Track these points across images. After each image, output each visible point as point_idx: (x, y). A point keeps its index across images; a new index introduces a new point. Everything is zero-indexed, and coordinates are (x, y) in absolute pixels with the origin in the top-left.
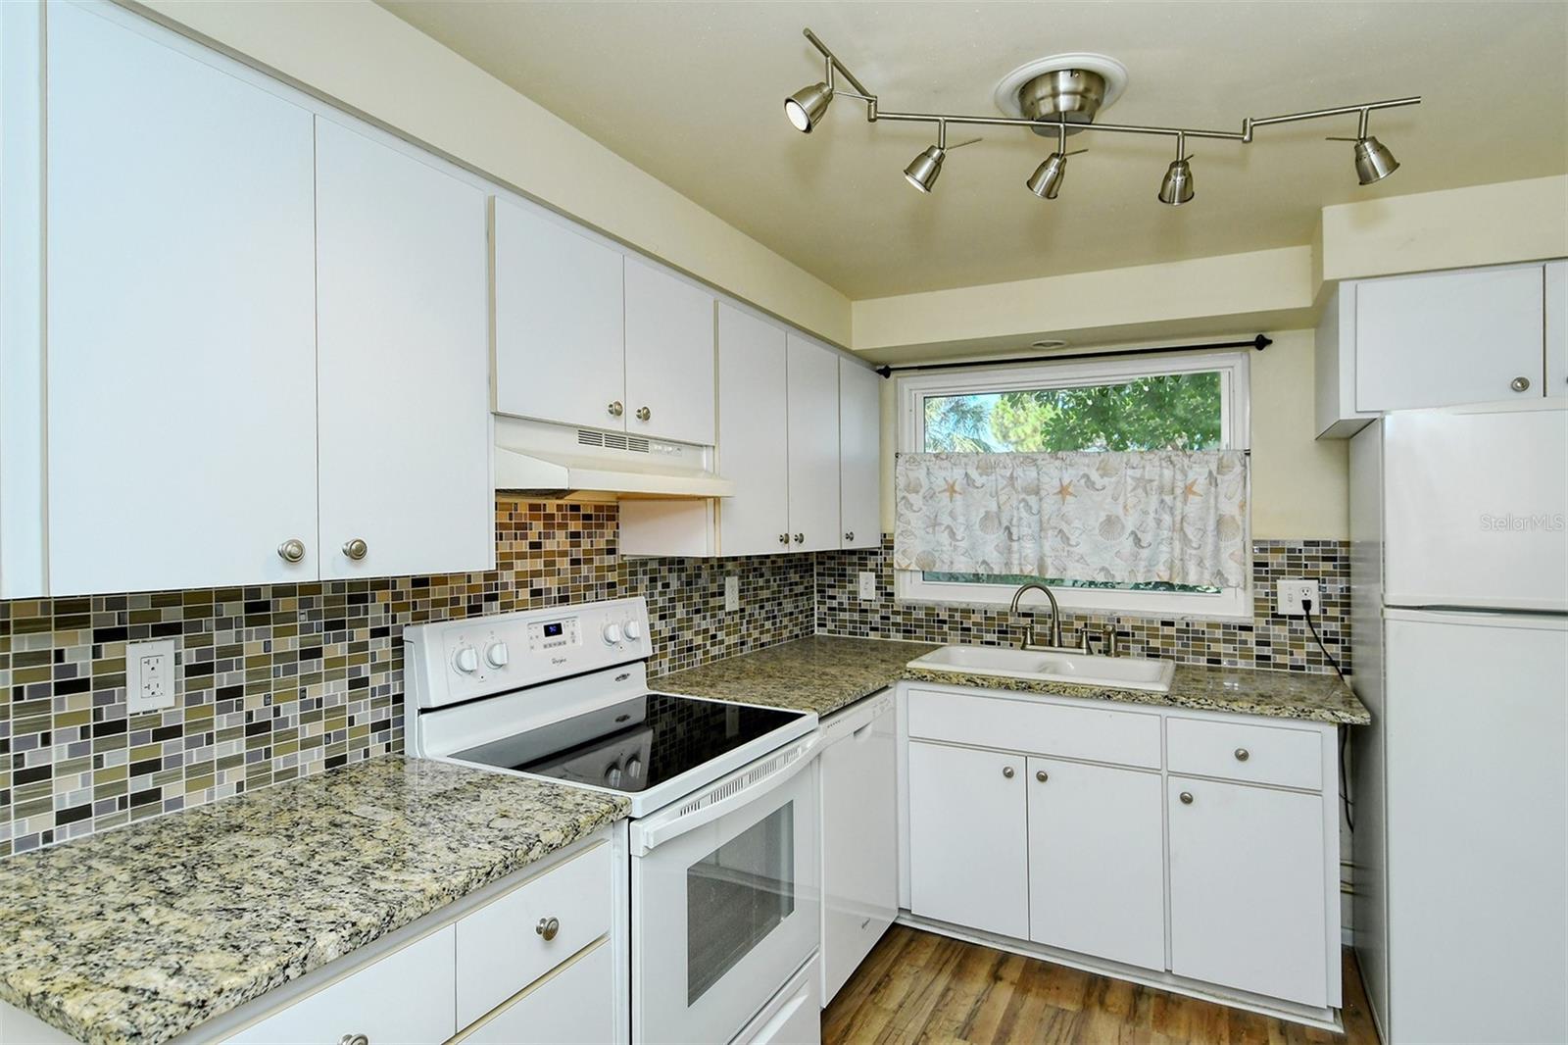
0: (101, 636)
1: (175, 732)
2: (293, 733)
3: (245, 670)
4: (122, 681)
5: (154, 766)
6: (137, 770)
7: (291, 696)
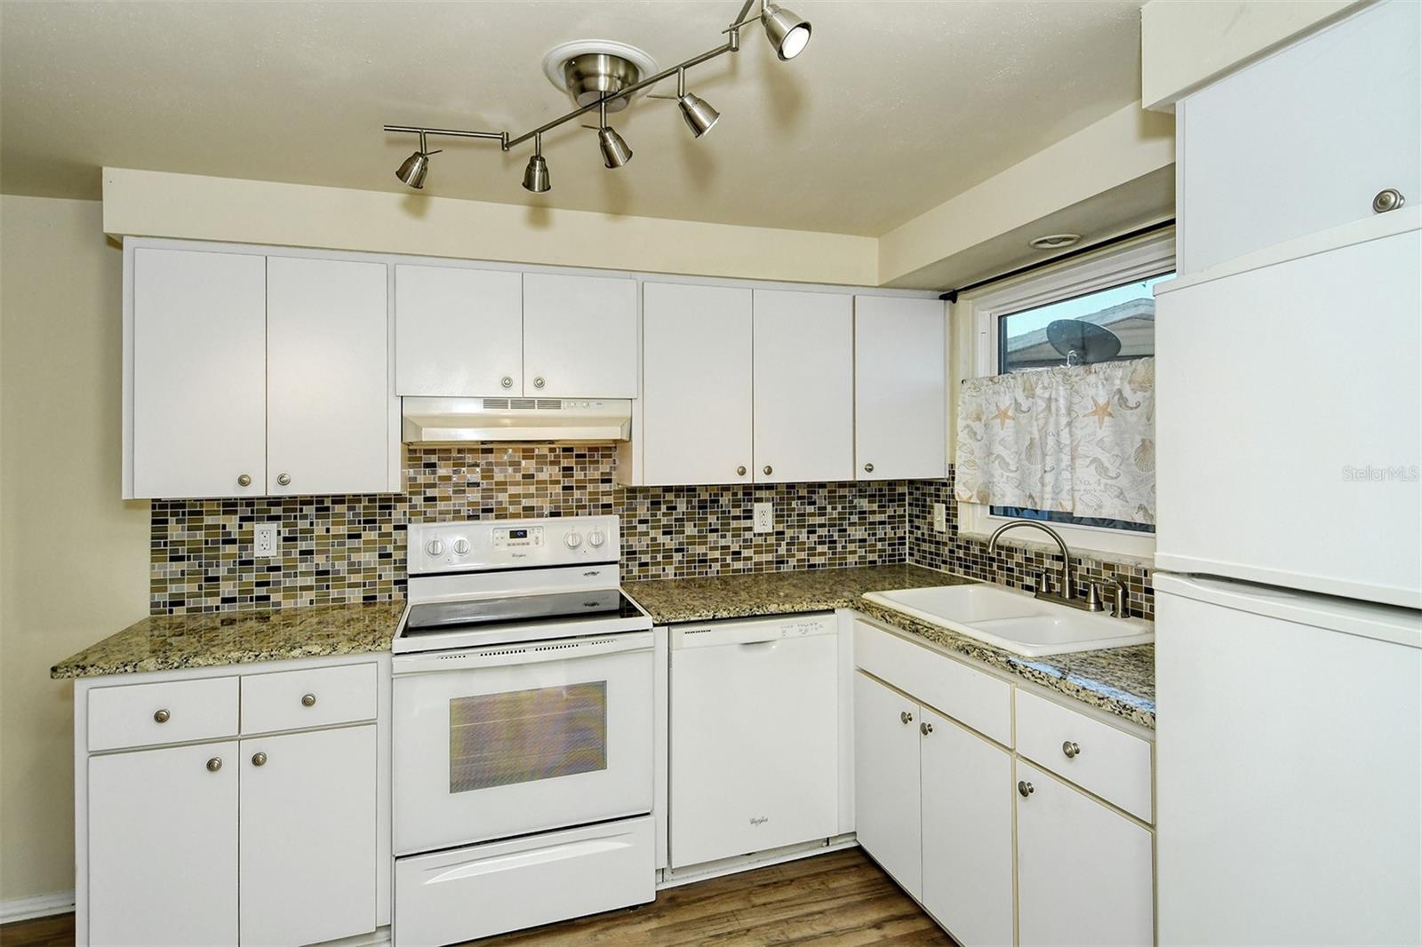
0: (242, 519)
1: (278, 569)
2: (343, 579)
3: (314, 542)
4: (252, 541)
5: (267, 584)
6: (259, 584)
7: (343, 558)
